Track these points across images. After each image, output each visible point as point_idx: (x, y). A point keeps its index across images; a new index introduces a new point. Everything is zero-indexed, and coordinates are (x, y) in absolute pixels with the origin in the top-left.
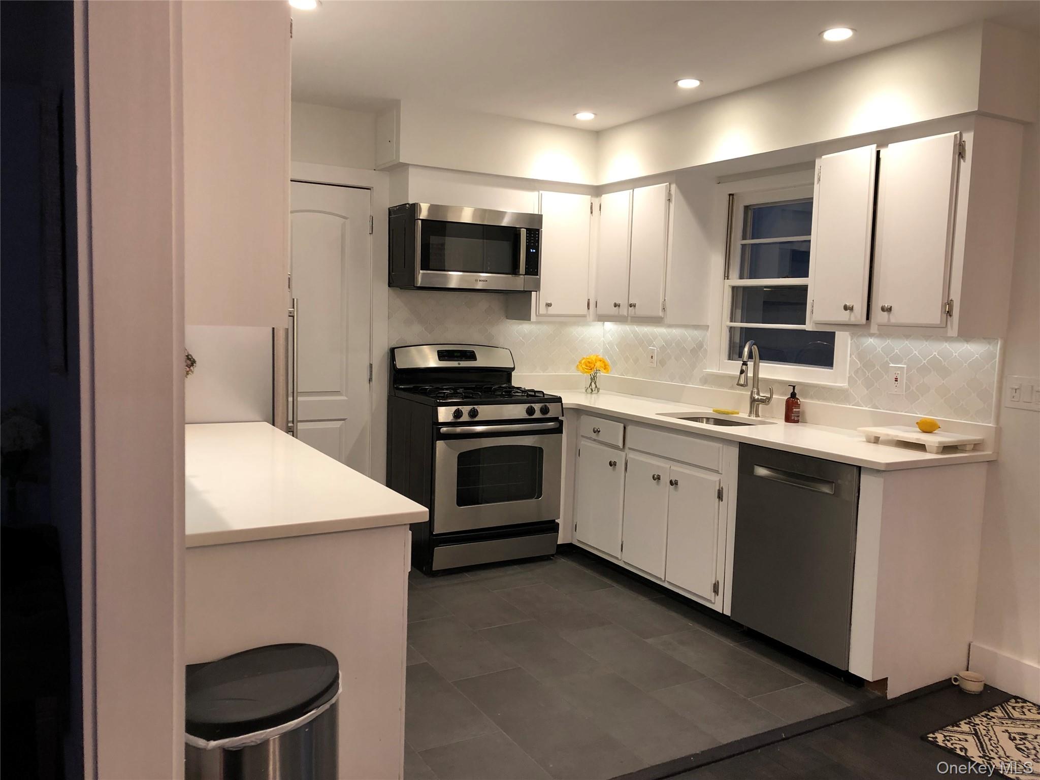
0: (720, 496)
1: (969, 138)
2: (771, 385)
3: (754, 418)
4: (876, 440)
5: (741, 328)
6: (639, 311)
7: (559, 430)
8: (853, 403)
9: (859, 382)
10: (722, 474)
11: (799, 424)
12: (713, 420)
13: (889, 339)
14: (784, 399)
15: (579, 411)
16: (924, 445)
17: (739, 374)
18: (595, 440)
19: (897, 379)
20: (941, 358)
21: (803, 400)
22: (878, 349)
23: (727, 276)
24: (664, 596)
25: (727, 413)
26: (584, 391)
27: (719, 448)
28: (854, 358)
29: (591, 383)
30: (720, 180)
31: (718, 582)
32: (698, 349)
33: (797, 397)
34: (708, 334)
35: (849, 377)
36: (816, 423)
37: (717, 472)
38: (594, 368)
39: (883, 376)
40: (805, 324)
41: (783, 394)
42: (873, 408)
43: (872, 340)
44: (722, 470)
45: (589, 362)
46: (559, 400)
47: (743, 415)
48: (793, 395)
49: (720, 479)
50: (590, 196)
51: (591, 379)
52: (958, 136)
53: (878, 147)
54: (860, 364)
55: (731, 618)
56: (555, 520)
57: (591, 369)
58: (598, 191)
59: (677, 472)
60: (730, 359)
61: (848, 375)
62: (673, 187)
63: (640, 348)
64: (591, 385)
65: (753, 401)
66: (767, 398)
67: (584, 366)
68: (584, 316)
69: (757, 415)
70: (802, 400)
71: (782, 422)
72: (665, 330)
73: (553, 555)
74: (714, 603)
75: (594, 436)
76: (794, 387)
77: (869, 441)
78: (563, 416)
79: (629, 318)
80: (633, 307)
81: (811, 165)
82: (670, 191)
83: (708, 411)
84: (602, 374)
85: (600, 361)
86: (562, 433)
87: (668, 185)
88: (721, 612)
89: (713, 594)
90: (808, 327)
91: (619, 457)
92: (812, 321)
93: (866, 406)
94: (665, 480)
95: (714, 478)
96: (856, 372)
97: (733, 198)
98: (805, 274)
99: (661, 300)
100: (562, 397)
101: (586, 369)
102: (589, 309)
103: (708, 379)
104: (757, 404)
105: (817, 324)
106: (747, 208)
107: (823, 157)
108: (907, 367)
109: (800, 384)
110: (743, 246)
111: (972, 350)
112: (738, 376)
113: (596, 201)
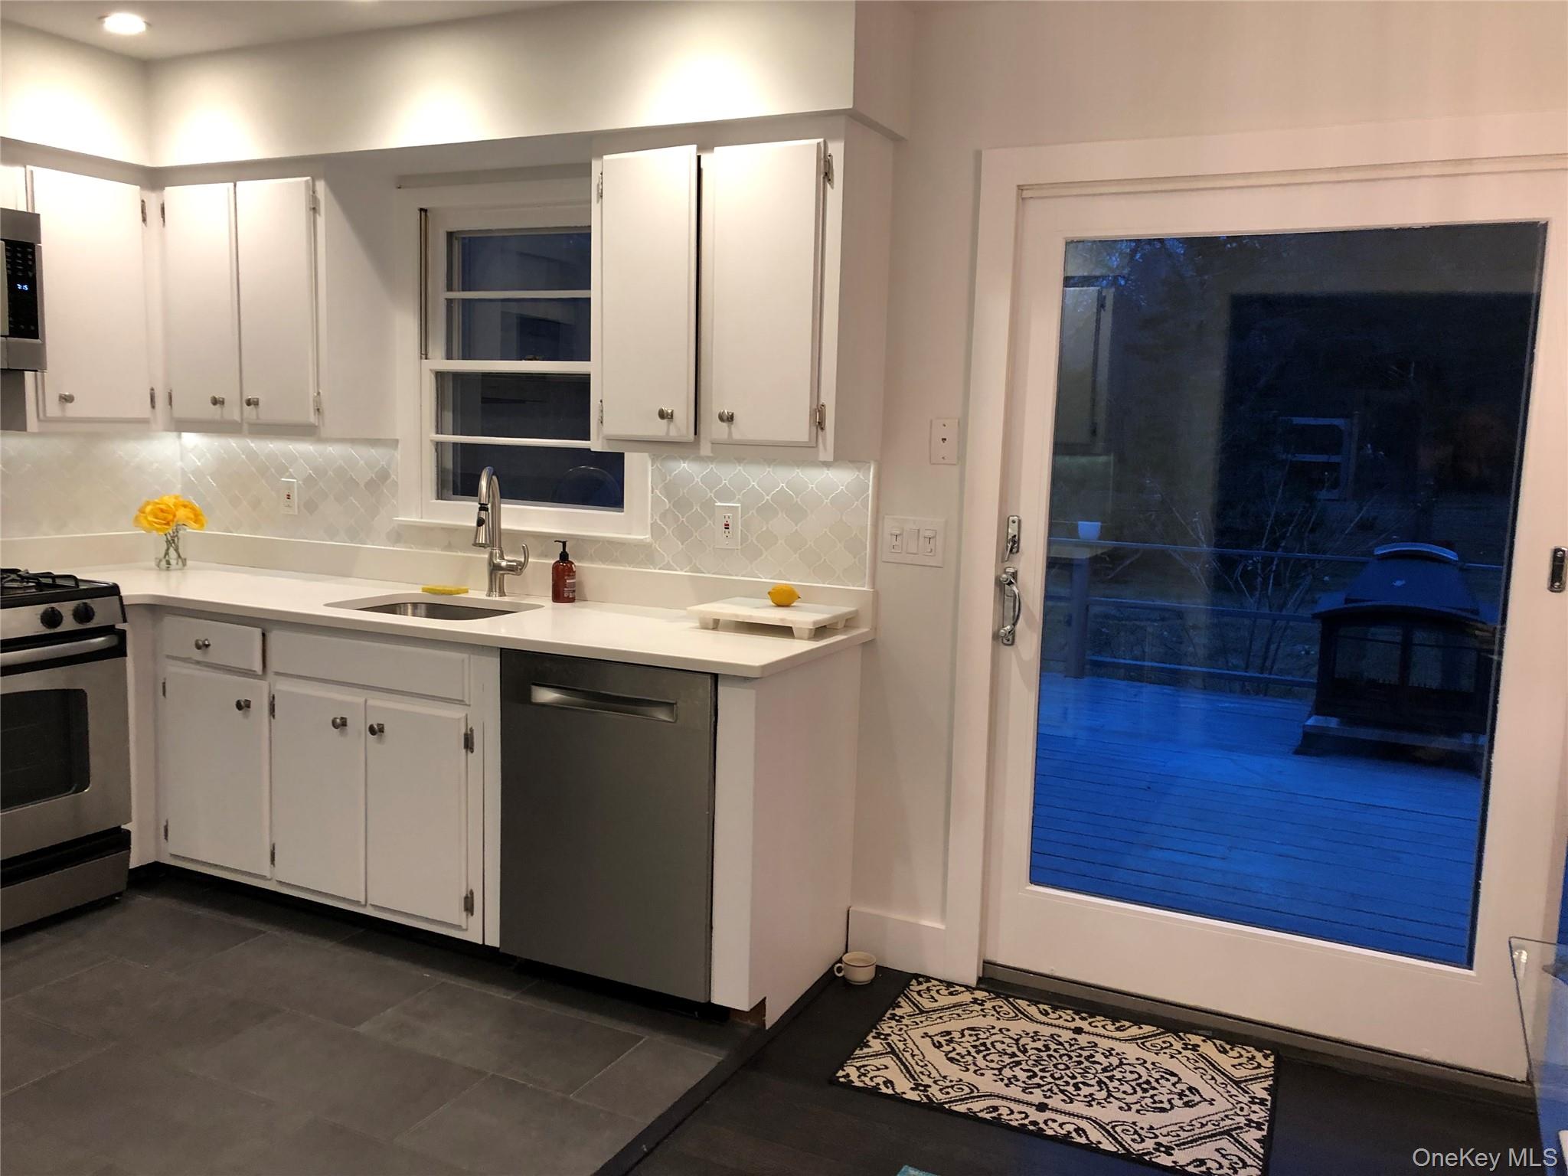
0: (468, 743)
1: (837, 150)
2: (525, 541)
3: (498, 599)
4: (716, 625)
5: (455, 444)
6: (265, 413)
7: (119, 650)
8: (661, 565)
9: (668, 532)
10: (469, 705)
11: (576, 604)
12: (423, 605)
13: (712, 464)
14: (549, 564)
15: (158, 609)
16: (791, 628)
17: (474, 524)
18: (198, 663)
19: (728, 525)
20: (790, 492)
21: (580, 564)
22: (696, 479)
23: (424, 354)
24: (362, 931)
25: (450, 593)
26: (153, 564)
27: (463, 661)
28: (659, 494)
29: (168, 549)
30: (403, 182)
31: (472, 893)
32: (380, 481)
33: (570, 559)
34: (398, 454)
35: (652, 524)
36: (603, 600)
37: (461, 702)
38: (173, 521)
39: (706, 522)
40: (589, 440)
41: (544, 555)
42: (692, 572)
43: (685, 465)
44: (469, 699)
45: (162, 511)
46: (113, 590)
47: (477, 593)
48: (564, 556)
49: (467, 715)
50: (138, 187)
51: (168, 541)
52: (822, 145)
53: (699, 149)
54: (670, 502)
55: (501, 950)
56: (119, 827)
57: (168, 524)
58: (154, 178)
59: (382, 707)
60: (440, 496)
61: (649, 521)
62: (321, 186)
63: (263, 481)
64: (167, 554)
65: (494, 569)
66: (519, 563)
67: (150, 518)
68: (144, 421)
69: (502, 594)
70: (577, 564)
71: (547, 602)
72: (311, 448)
73: (120, 894)
74: (467, 930)
75: (197, 655)
76: (564, 544)
77: (704, 627)
78: (125, 621)
79: (245, 427)
80: (252, 406)
81: (585, 170)
82: (314, 192)
83: (410, 590)
84: (188, 530)
85: (185, 506)
86: (126, 656)
87: (311, 182)
88: (481, 943)
89: (464, 914)
90: (595, 444)
91: (258, 693)
92: (601, 437)
93: (682, 570)
94: (358, 725)
95: (456, 713)
96: (663, 516)
97: (426, 215)
98: (586, 357)
99: (312, 393)
100: (120, 585)
101: (156, 523)
102: (153, 407)
103: (402, 534)
104: (501, 574)
105: (610, 439)
106: (450, 235)
107: (605, 157)
108: (742, 506)
109: (572, 537)
110: (450, 302)
111: (835, 480)
112: (475, 529)
113: (153, 200)
